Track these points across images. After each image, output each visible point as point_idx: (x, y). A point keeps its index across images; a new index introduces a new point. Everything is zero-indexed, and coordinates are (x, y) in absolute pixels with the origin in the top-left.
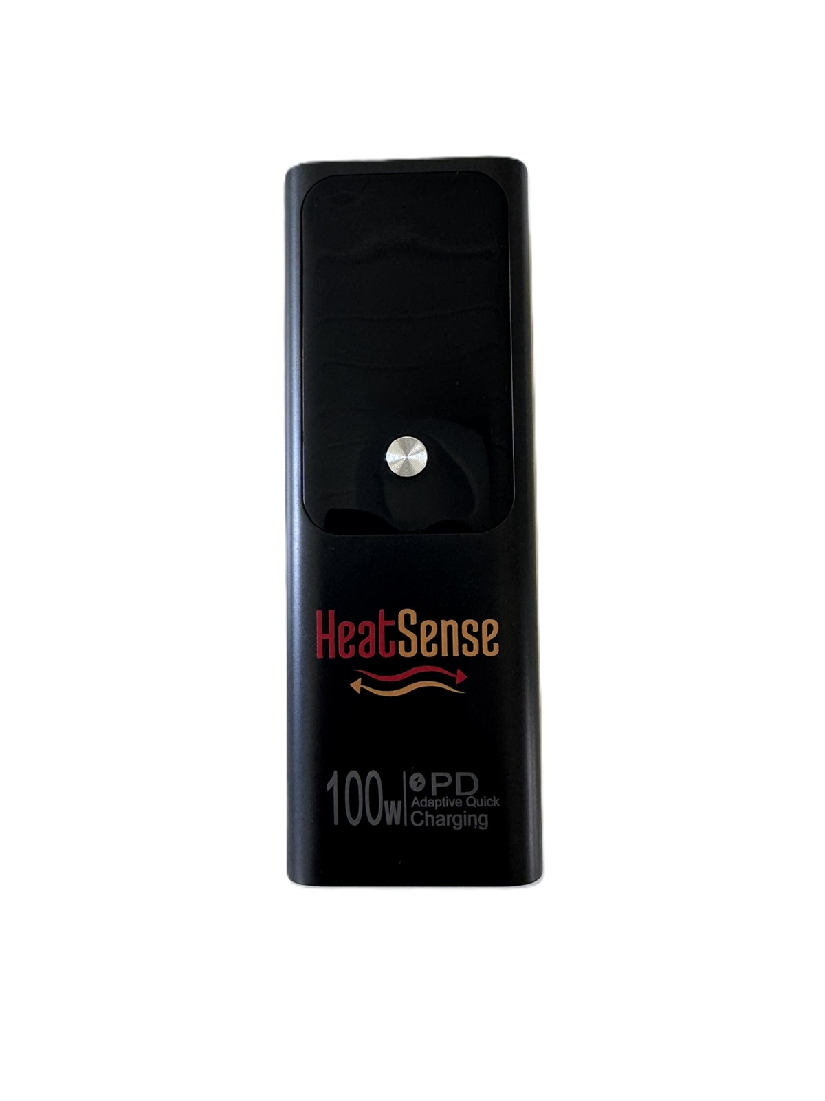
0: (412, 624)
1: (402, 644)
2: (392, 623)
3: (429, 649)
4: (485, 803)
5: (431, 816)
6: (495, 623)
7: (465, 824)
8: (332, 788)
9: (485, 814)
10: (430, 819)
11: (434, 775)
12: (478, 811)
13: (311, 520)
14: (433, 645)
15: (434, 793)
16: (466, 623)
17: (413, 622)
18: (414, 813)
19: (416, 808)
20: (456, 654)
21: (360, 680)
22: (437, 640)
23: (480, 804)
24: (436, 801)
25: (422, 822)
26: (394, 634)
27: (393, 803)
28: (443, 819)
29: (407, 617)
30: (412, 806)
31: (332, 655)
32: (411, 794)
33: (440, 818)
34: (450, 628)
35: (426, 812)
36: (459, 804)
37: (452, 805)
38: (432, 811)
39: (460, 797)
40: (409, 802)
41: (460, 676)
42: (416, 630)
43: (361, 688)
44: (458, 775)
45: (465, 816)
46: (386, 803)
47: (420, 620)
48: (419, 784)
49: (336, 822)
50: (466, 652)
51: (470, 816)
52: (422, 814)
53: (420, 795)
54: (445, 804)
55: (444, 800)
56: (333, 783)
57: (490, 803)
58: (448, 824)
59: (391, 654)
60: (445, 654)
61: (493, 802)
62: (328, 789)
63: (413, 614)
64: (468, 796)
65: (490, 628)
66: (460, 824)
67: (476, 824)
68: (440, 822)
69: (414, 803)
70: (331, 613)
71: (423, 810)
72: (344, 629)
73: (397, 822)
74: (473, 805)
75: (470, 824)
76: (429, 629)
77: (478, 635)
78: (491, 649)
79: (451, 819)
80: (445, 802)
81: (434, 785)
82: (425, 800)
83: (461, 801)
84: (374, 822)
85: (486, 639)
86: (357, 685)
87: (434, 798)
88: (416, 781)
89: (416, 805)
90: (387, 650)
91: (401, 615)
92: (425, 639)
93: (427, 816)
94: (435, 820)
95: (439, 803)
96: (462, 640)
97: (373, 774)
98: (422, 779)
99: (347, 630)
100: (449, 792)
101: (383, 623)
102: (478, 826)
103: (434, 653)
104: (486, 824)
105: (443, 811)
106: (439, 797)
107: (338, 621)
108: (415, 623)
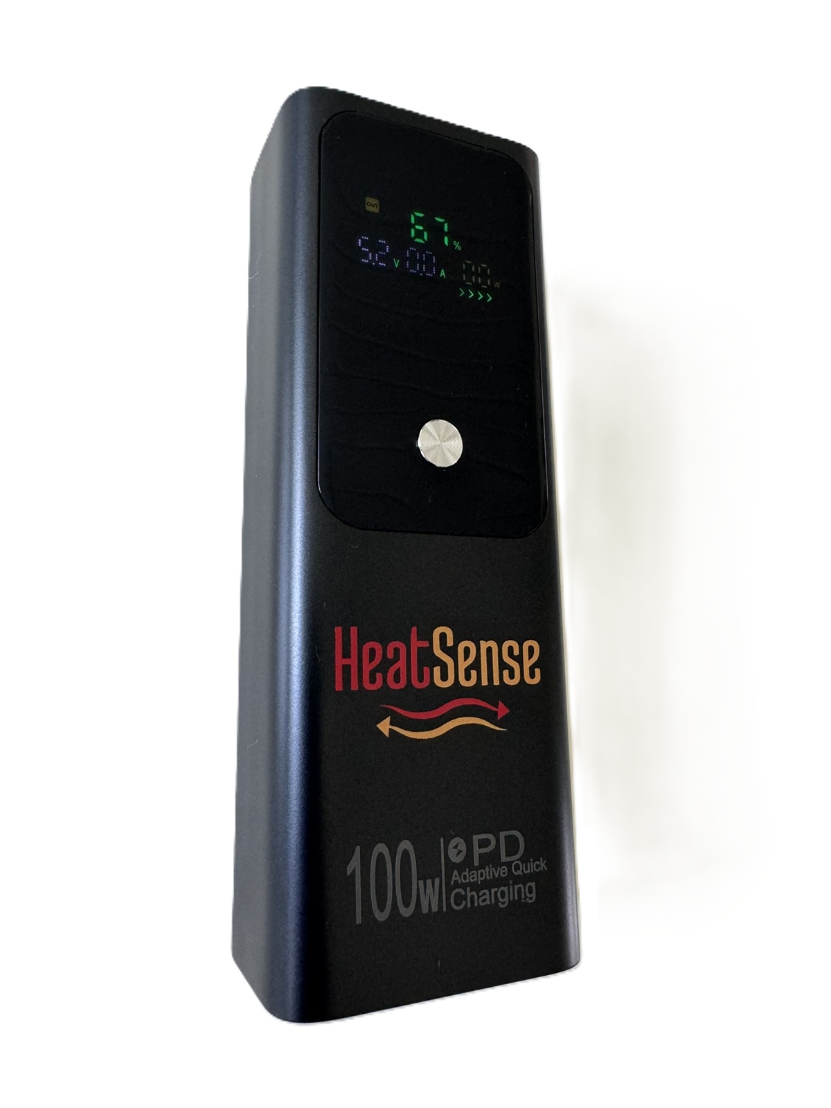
0: (448, 645)
1: (437, 670)
2: (426, 644)
3: (468, 677)
5: (474, 893)
6: (535, 645)
7: (512, 899)
8: (354, 871)
9: (532, 882)
10: (472, 897)
11: (476, 838)
12: (524, 879)
14: (472, 671)
15: (476, 863)
16: (506, 645)
17: (450, 643)
18: (456, 890)
19: (457, 885)
20: (496, 682)
21: (388, 719)
22: (476, 665)
23: (526, 870)
24: (479, 872)
25: (464, 902)
26: (427, 659)
27: (429, 882)
28: (487, 897)
29: (443, 637)
30: (452, 883)
31: (354, 687)
32: (451, 866)
33: (484, 894)
34: (489, 650)
35: (468, 889)
36: (504, 873)
37: (496, 876)
38: (475, 887)
39: (505, 864)
40: (449, 877)
41: (502, 710)
42: (452, 652)
43: (390, 729)
44: (503, 834)
45: (511, 887)
46: (421, 883)
47: (457, 641)
48: (460, 852)
49: (359, 921)
50: (507, 681)
51: (516, 887)
52: (463, 893)
53: (460, 867)
54: (489, 876)
55: (487, 869)
56: (355, 863)
57: (537, 866)
58: (493, 902)
59: (426, 684)
60: (485, 682)
61: (540, 866)
62: (349, 873)
63: (449, 632)
64: (514, 861)
65: (531, 649)
66: (506, 899)
67: (523, 896)
68: (484, 900)
69: (454, 879)
70: (354, 630)
71: (464, 886)
72: (369, 651)
73: (435, 909)
74: (519, 872)
75: (516, 898)
76: (467, 650)
77: (519, 659)
78: (532, 676)
79: (496, 893)
80: (489, 872)
81: (477, 851)
82: (467, 873)
83: (506, 870)
84: (406, 912)
85: (527, 664)
86: (385, 726)
87: (477, 869)
88: (455, 850)
89: (456, 882)
90: (421, 679)
91: (436, 633)
92: (463, 665)
93: (469, 895)
94: (479, 897)
95: (482, 875)
96: (503, 666)
97: (405, 845)
98: (463, 847)
99: (372, 652)
100: (491, 859)
101: (416, 644)
102: (525, 899)
103: (473, 681)
104: (534, 895)
105: (487, 884)
106: (482, 866)
107: (362, 640)
108: (452, 644)
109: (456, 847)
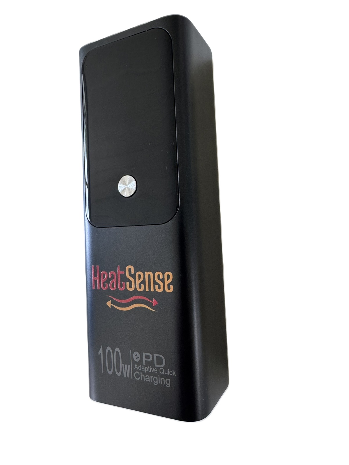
0: (132, 273)
1: (128, 283)
2: (123, 273)
3: (140, 287)
4: (169, 373)
5: (143, 375)
6: (171, 274)
7: (159, 383)
8: (101, 354)
9: (169, 379)
10: (143, 377)
11: (144, 354)
12: (166, 377)
13: (88, 221)
14: (142, 285)
15: (144, 364)
16: (156, 274)
17: (133, 272)
18: (136, 372)
19: (136, 370)
20: (152, 290)
21: (110, 301)
22: (143, 282)
23: (166, 373)
24: (146, 367)
25: (139, 378)
26: (124, 279)
27: (126, 366)
28: (149, 378)
29: (130, 269)
31: (98, 288)
32: (134, 362)
33: (147, 377)
34: (149, 276)
35: (141, 373)
36: (156, 371)
37: (153, 371)
38: (143, 373)
39: (156, 367)
40: (133, 366)
41: (154, 303)
42: (133, 276)
43: (111, 305)
44: (155, 355)
45: (159, 378)
46: (123, 365)
47: (136, 271)
48: (138, 358)
49: (103, 372)
50: (157, 290)
51: (161, 379)
52: (139, 374)
53: (138, 364)
54: (150, 370)
56: (101, 351)
57: (171, 373)
58: (151, 381)
59: (123, 289)
60: (147, 290)
61: (172, 373)
62: (99, 354)
63: (132, 268)
64: (161, 368)
65: (168, 276)
66: (157, 382)
67: (164, 383)
68: (147, 380)
70: (98, 267)
71: (139, 372)
73: (128, 376)
74: (163, 373)
75: (161, 383)
76: (140, 276)
77: (163, 280)
78: (169, 288)
79: (152, 378)
80: (150, 369)
81: (145, 360)
82: (140, 366)
83: (157, 370)
84: (118, 374)
85: (167, 283)
86: (109, 304)
87: (144, 366)
88: (136, 356)
89: (136, 368)
90: (121, 286)
91: (128, 268)
92: (138, 282)
93: (141, 375)
94: (145, 378)
95: (146, 369)
96: (155, 283)
97: (117, 349)
98: (139, 356)
99: (104, 275)
100: (150, 364)
101: (119, 272)
102: (165, 385)
103: (142, 289)
104: (169, 384)
105: (150, 374)
106: (146, 366)
107: (100, 270)
108: (133, 273)
109: (136, 355)
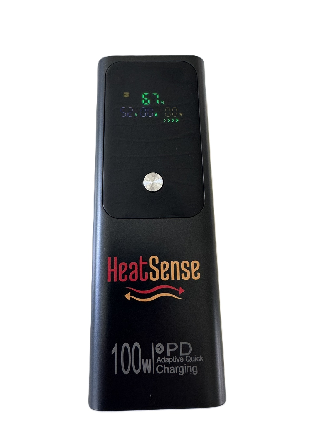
0: (156, 263)
1: (151, 274)
2: (146, 263)
3: (165, 276)
4: (196, 359)
5: (167, 367)
6: (197, 263)
7: (185, 372)
8: (114, 353)
9: (196, 366)
10: (166, 369)
11: (168, 344)
12: (192, 364)
13: (106, 212)
14: (167, 274)
15: (169, 355)
16: (183, 263)
17: (157, 262)
18: (159, 366)
19: (159, 363)
20: (178, 278)
21: (130, 293)
22: (169, 271)
23: (193, 360)
24: (170, 358)
25: (163, 371)
26: (147, 269)
27: (147, 360)
28: (174, 370)
29: (154, 260)
30: (157, 362)
31: (115, 280)
32: (156, 355)
33: (172, 368)
34: (175, 265)
35: (165, 365)
36: (182, 360)
37: (178, 361)
38: (167, 365)
39: (182, 356)
40: (156, 360)
41: (181, 291)
42: (158, 266)
43: (130, 297)
44: (181, 344)
45: (185, 367)
46: (143, 360)
47: (160, 262)
48: (161, 349)
49: (116, 373)
50: (183, 278)
51: (188, 367)
52: (162, 367)
53: (161, 356)
54: (175, 361)
55: (174, 358)
56: (115, 350)
57: (198, 359)
58: (176, 372)
59: (146, 279)
60: (173, 278)
61: (200, 359)
62: (112, 353)
63: (157, 258)
64: (186, 356)
65: (195, 265)
66: (183, 372)
67: (191, 372)
68: (172, 371)
69: (158, 360)
70: (116, 258)
71: (163, 364)
72: (122, 266)
73: (149, 372)
74: (189, 361)
75: (188, 372)
76: (165, 265)
77: (190, 269)
78: (196, 276)
79: (178, 369)
80: (175, 359)
81: (169, 350)
82: (164, 359)
83: (183, 359)
84: (137, 372)
85: (193, 271)
86: (128, 296)
87: (169, 357)
88: (159, 348)
89: (159, 362)
90: (144, 277)
91: (151, 259)
92: (163, 271)
93: (165, 368)
94: (170, 370)
95: (171, 360)
96: (181, 271)
97: (136, 344)
98: (162, 347)
99: (123, 267)
100: (176, 354)
101: (142, 263)
103: (167, 278)
104: (196, 371)
105: (173, 364)
106: (171, 356)
107: (119, 263)
108: (158, 263)
109: (159, 347)
